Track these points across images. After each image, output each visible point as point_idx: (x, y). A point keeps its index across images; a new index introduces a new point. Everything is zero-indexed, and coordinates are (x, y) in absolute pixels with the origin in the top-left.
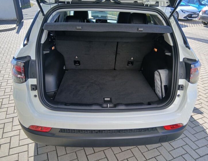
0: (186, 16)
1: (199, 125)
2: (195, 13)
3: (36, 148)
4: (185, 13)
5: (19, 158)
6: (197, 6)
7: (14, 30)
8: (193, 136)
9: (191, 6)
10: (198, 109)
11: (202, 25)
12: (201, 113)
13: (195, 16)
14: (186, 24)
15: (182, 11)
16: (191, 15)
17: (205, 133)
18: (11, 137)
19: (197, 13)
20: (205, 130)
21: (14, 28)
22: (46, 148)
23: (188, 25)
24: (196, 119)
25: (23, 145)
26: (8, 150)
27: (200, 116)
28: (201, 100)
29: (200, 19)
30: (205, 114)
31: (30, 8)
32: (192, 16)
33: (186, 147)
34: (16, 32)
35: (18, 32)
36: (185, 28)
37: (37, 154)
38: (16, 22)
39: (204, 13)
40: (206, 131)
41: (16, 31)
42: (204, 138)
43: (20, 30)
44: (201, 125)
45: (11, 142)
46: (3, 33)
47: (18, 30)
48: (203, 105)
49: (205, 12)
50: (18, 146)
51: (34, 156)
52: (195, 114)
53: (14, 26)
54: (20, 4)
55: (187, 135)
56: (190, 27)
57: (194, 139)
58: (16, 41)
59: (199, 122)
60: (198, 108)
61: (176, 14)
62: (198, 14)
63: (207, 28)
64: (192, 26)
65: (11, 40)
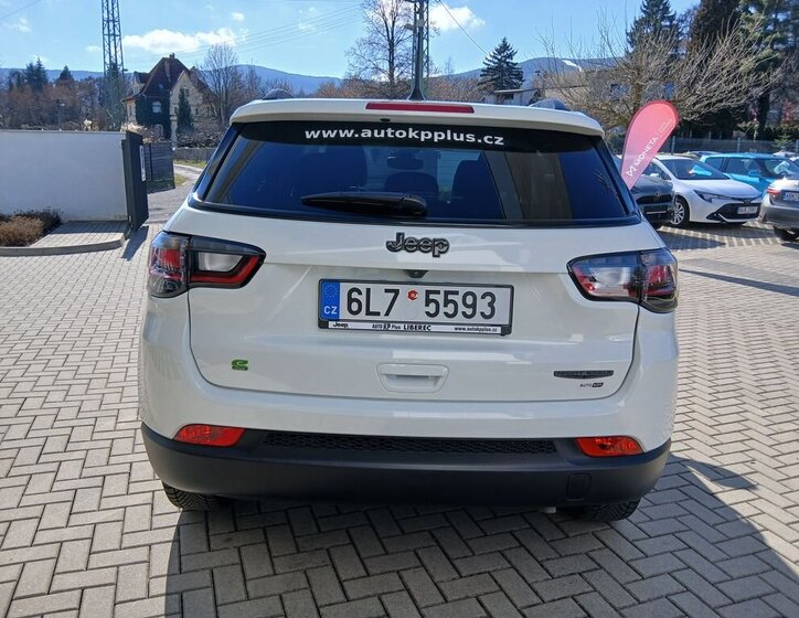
0: (717, 212)
1: (738, 519)
2: (747, 202)
3: (176, 554)
4: (710, 201)
5: (120, 577)
6: (757, 180)
7: (116, 251)
8: (712, 547)
9: (731, 181)
10: (737, 476)
11: (778, 239)
12: (750, 487)
13: (748, 210)
14: (717, 238)
15: (702, 197)
16: (735, 207)
17: (758, 540)
18: (95, 524)
19: (754, 202)
20: (758, 532)
21: (117, 245)
22: (209, 558)
23: (726, 241)
24: (727, 503)
25: (134, 547)
26: (86, 556)
27: (743, 494)
28: (751, 453)
29: (764, 221)
30: (762, 492)
31: (173, 191)
32: (740, 213)
33: (684, 576)
34: (122, 255)
35: (128, 255)
36: (714, 249)
37: (177, 571)
38: (124, 228)
39: (776, 199)
40: (761, 536)
41: (121, 251)
42: (753, 554)
43: (136, 249)
44: (743, 518)
45: (96, 538)
46: (76, 255)
47: (127, 249)
48: (757, 466)
49: (780, 197)
50: (117, 546)
51: (168, 575)
52: (727, 488)
53: (118, 236)
54: (143, 171)
55: (691, 545)
56: (731, 245)
57: (715, 555)
58: (121, 280)
59: (739, 511)
60: (739, 473)
61: (678, 204)
62: (759, 205)
63: (796, 251)
64: (741, 244)
65: (103, 277)
